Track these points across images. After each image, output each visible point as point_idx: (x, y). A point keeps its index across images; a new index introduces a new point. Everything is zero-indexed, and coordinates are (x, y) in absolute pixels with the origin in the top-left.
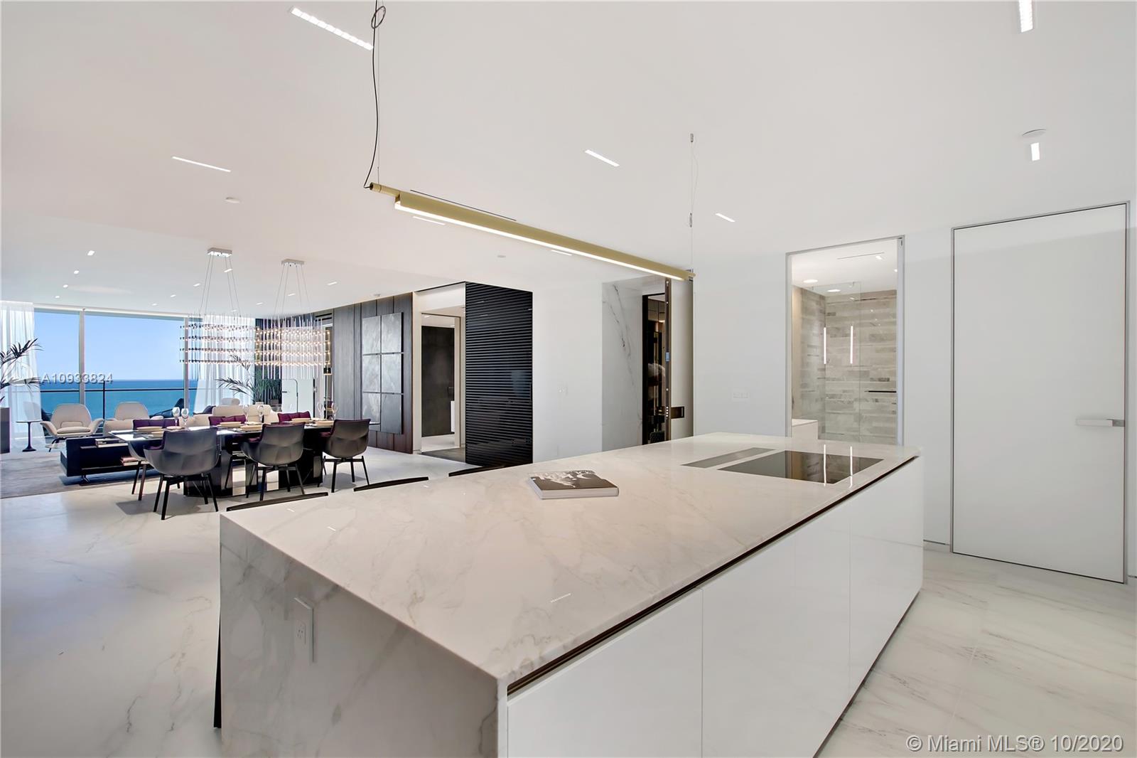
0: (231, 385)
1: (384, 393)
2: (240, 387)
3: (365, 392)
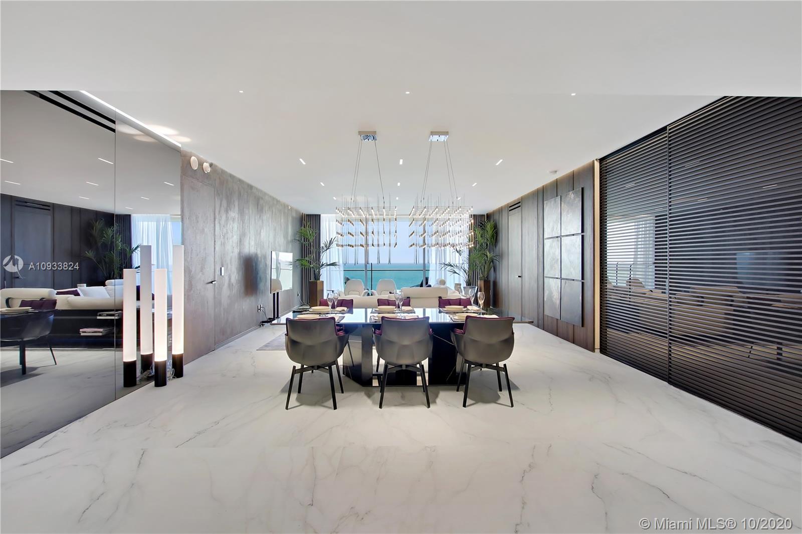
1: (564, 279)
2: (455, 270)
3: (547, 277)
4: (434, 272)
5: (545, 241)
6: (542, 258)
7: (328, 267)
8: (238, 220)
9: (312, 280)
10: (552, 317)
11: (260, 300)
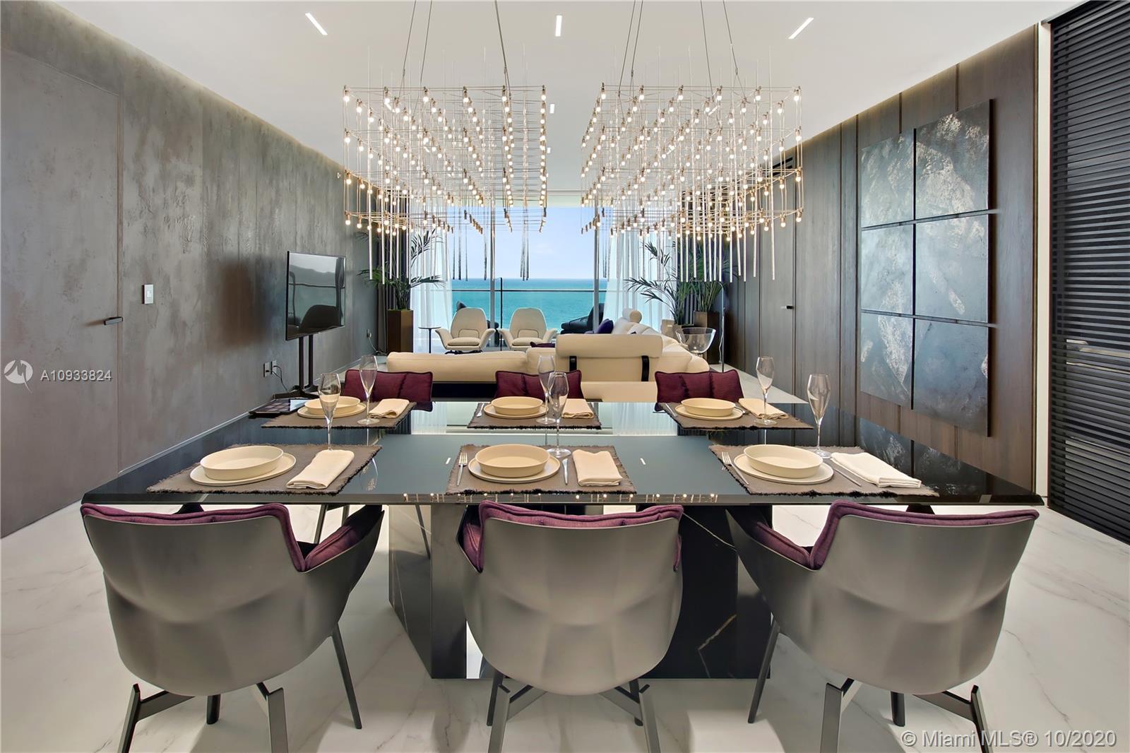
0: (643, 288)
1: (922, 318)
2: (653, 290)
3: (866, 311)
4: (616, 293)
5: (864, 235)
6: (852, 271)
7: (425, 284)
8: (204, 183)
9: (395, 308)
10: (882, 400)
11: (271, 352)
